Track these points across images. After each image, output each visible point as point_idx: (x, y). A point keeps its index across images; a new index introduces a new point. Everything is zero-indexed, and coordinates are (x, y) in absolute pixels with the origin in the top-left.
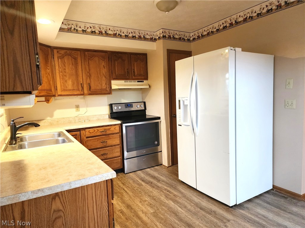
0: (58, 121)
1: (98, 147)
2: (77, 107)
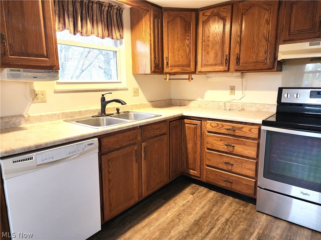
2: (232, 89)
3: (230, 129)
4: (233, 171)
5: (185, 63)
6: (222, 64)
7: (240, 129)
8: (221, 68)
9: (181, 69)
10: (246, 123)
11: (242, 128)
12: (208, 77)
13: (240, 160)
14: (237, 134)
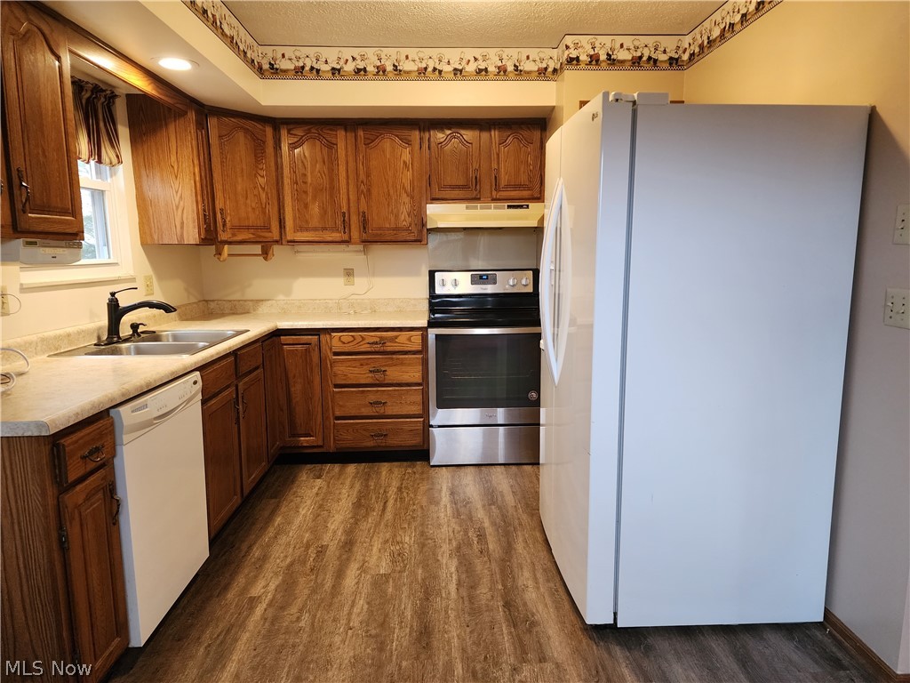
0: (300, 307)
1: (363, 382)
2: (349, 273)
3: (376, 343)
4: (386, 414)
5: (260, 223)
6: (335, 229)
7: (393, 339)
8: (336, 236)
9: (253, 234)
10: (400, 329)
11: (396, 337)
12: (298, 252)
13: (397, 393)
14: (389, 349)
